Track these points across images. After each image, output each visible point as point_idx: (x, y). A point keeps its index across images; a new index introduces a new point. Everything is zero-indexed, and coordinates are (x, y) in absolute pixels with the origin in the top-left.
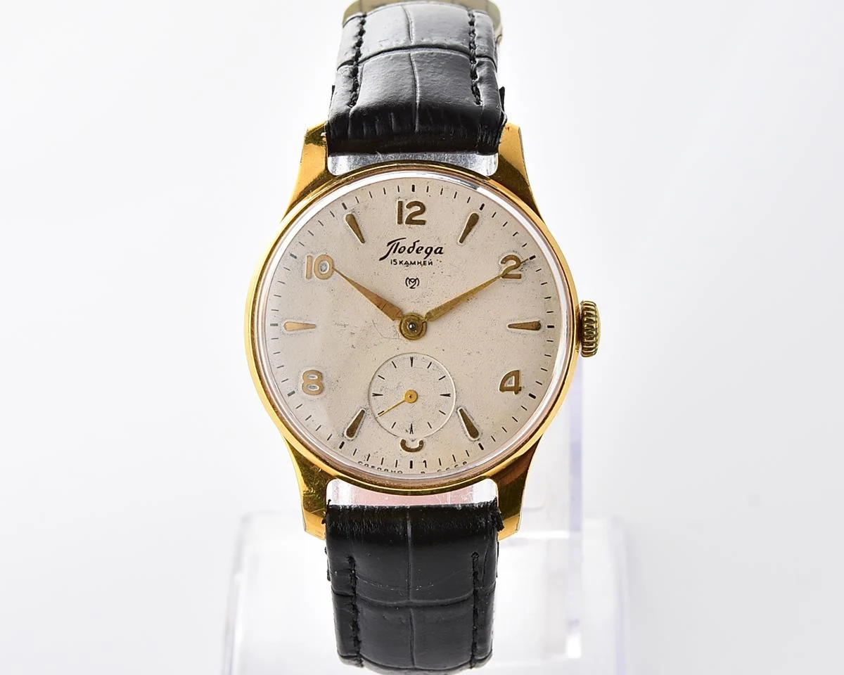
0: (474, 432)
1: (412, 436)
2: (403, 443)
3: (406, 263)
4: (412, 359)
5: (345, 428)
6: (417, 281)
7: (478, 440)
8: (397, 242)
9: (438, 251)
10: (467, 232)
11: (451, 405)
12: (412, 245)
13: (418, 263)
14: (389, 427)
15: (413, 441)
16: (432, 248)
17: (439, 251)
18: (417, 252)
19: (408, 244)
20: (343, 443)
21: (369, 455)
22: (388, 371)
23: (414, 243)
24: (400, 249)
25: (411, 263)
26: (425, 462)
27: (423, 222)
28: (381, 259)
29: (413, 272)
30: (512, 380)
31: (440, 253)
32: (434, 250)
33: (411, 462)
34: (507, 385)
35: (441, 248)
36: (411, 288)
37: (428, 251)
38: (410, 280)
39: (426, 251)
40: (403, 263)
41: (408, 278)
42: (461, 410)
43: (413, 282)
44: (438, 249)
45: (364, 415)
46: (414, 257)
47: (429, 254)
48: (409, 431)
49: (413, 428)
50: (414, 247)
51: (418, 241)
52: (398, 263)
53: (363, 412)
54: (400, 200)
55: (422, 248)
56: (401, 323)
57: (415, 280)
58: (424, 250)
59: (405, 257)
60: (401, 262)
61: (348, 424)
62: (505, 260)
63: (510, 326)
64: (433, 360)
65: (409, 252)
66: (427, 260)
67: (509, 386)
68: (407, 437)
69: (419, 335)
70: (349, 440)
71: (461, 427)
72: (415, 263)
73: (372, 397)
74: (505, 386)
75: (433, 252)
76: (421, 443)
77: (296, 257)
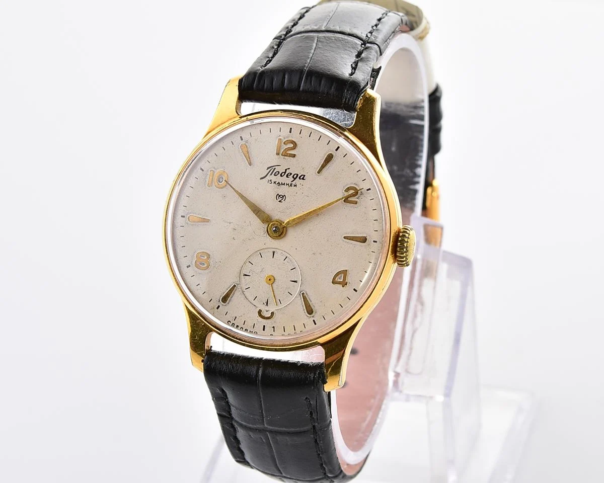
0: (310, 311)
1: (267, 308)
2: (260, 312)
3: (279, 183)
4: (274, 253)
5: (221, 296)
6: (284, 197)
7: (313, 317)
8: (274, 168)
9: (301, 178)
10: (323, 167)
11: (297, 289)
12: (284, 171)
13: (287, 184)
14: (251, 299)
15: (267, 311)
16: (297, 175)
17: (303, 177)
18: (287, 176)
19: (282, 170)
20: (219, 306)
21: (236, 317)
22: (256, 260)
23: (286, 170)
24: (275, 173)
25: (282, 183)
26: (274, 327)
27: (294, 156)
28: (261, 178)
29: (283, 190)
30: (341, 277)
31: (303, 179)
32: (299, 176)
33: (264, 326)
34: (337, 279)
35: (304, 176)
36: (280, 201)
37: (295, 177)
38: (279, 196)
39: (293, 177)
40: (277, 183)
41: (278, 194)
42: (303, 294)
43: (281, 197)
44: (302, 175)
45: (235, 288)
46: (284, 179)
47: (295, 179)
48: (266, 304)
49: (268, 302)
50: (285, 173)
51: (289, 169)
52: (273, 183)
53: (235, 286)
54: (280, 138)
55: (291, 174)
56: (268, 226)
57: (283, 196)
58: (292, 175)
59: (279, 179)
60: (275, 182)
61: (224, 293)
62: (348, 190)
63: (345, 238)
64: (288, 256)
65: (281, 176)
66: (293, 183)
67: (339, 280)
68: (263, 308)
69: (280, 236)
70: (223, 305)
71: (301, 306)
72: (284, 184)
73: (242, 277)
74: (336, 280)
75: (298, 177)
76: (272, 313)
77: (203, 171)
